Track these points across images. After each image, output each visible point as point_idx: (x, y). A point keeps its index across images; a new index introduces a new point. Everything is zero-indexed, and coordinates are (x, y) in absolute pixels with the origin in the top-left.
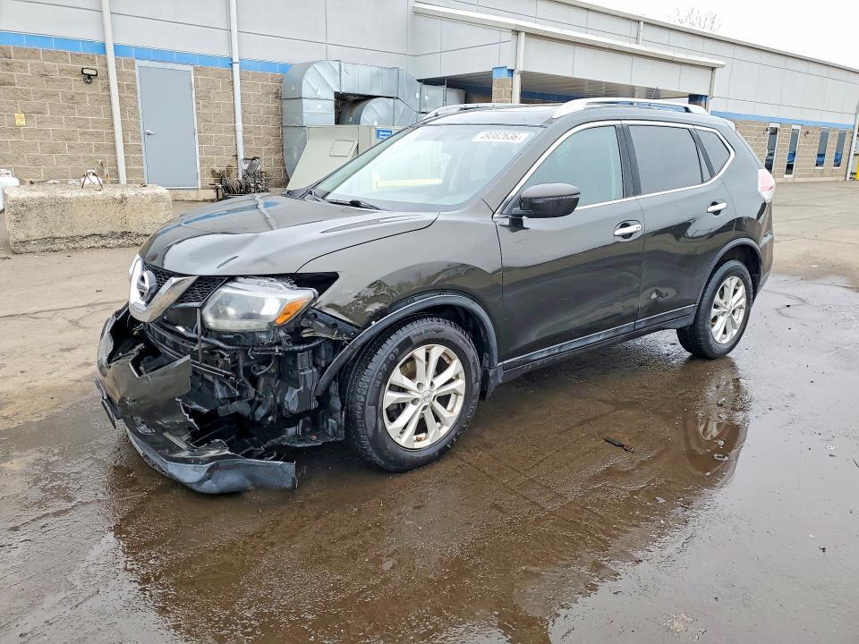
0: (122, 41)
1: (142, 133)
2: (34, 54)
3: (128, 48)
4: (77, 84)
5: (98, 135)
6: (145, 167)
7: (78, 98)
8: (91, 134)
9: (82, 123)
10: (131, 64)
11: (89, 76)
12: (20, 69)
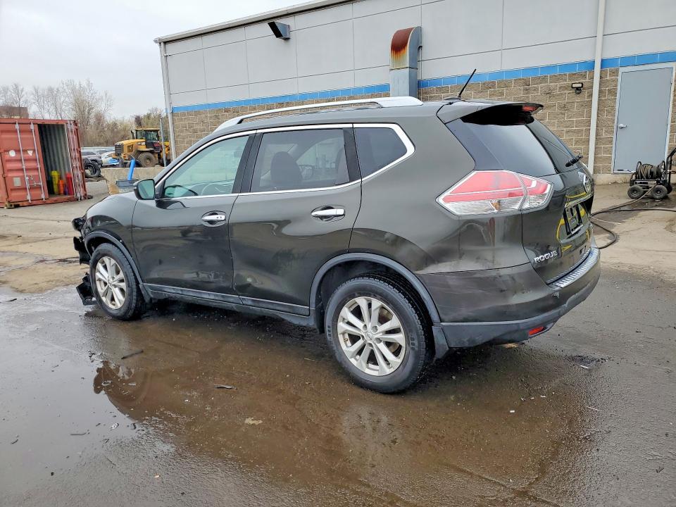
0: (608, 56)
1: (615, 127)
2: (544, 79)
3: (614, 60)
4: (569, 95)
5: (579, 131)
6: (613, 156)
7: (569, 106)
8: (574, 132)
9: (568, 124)
10: (615, 73)
11: (577, 88)
12: (535, 92)
